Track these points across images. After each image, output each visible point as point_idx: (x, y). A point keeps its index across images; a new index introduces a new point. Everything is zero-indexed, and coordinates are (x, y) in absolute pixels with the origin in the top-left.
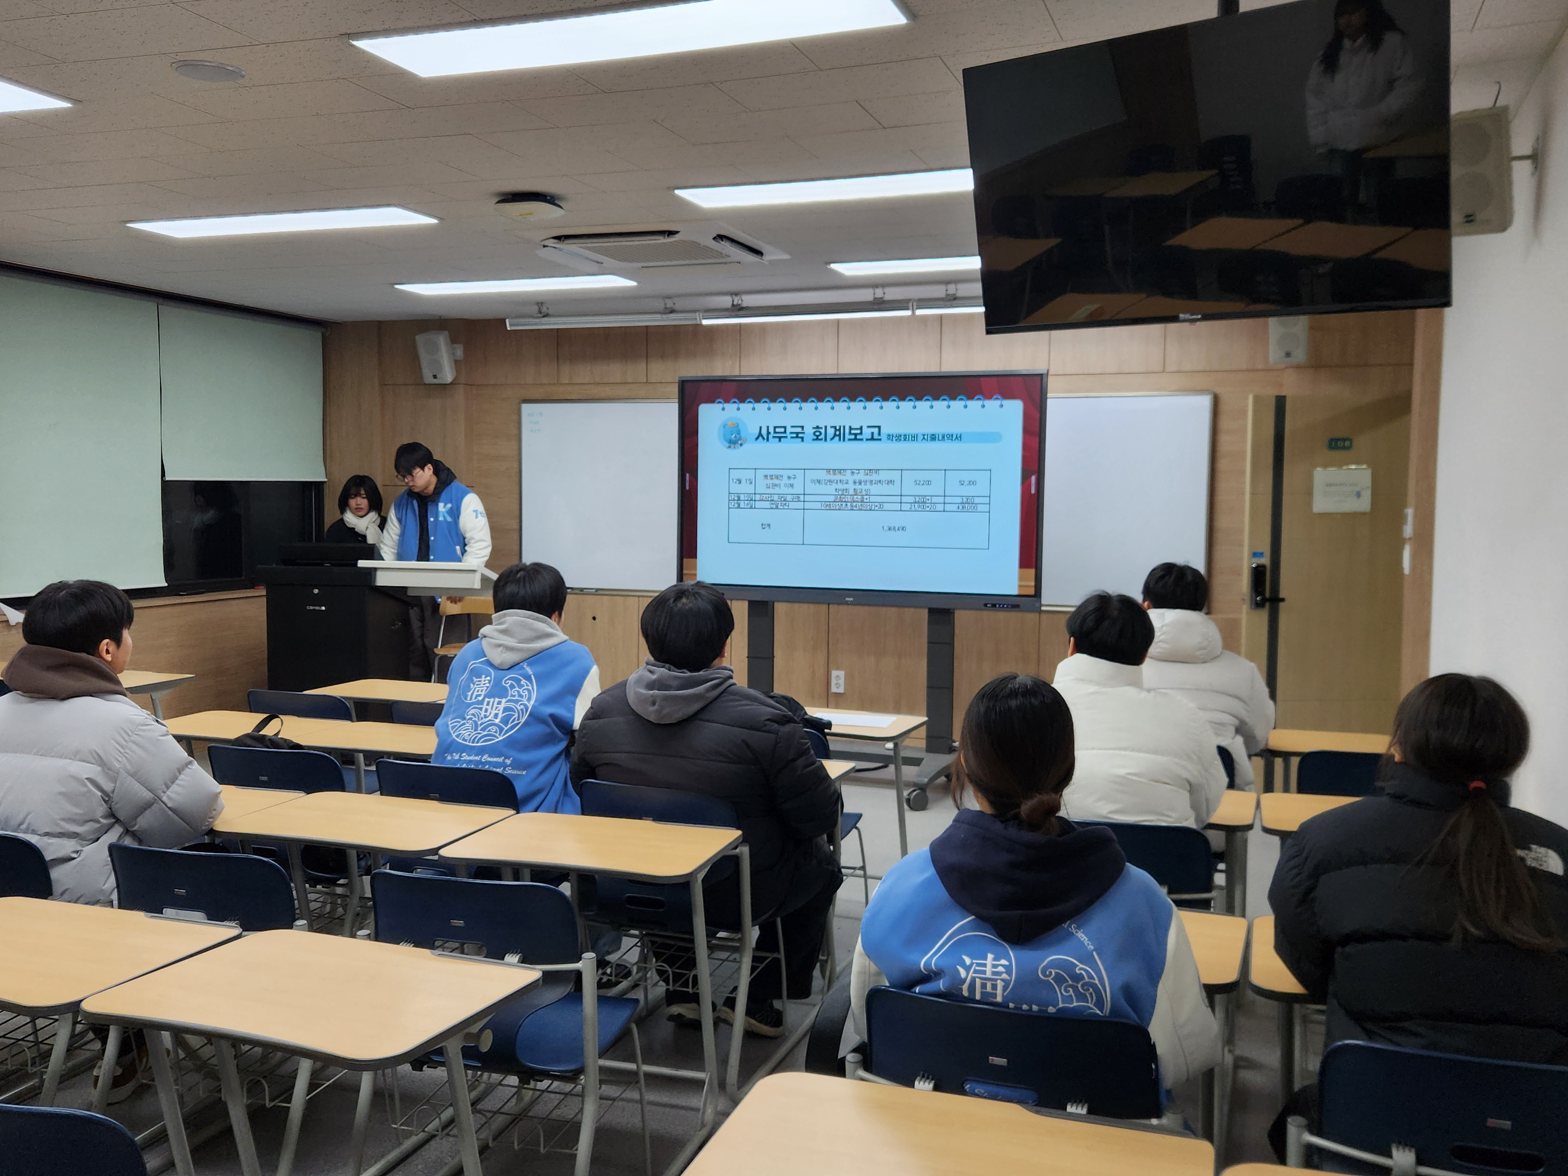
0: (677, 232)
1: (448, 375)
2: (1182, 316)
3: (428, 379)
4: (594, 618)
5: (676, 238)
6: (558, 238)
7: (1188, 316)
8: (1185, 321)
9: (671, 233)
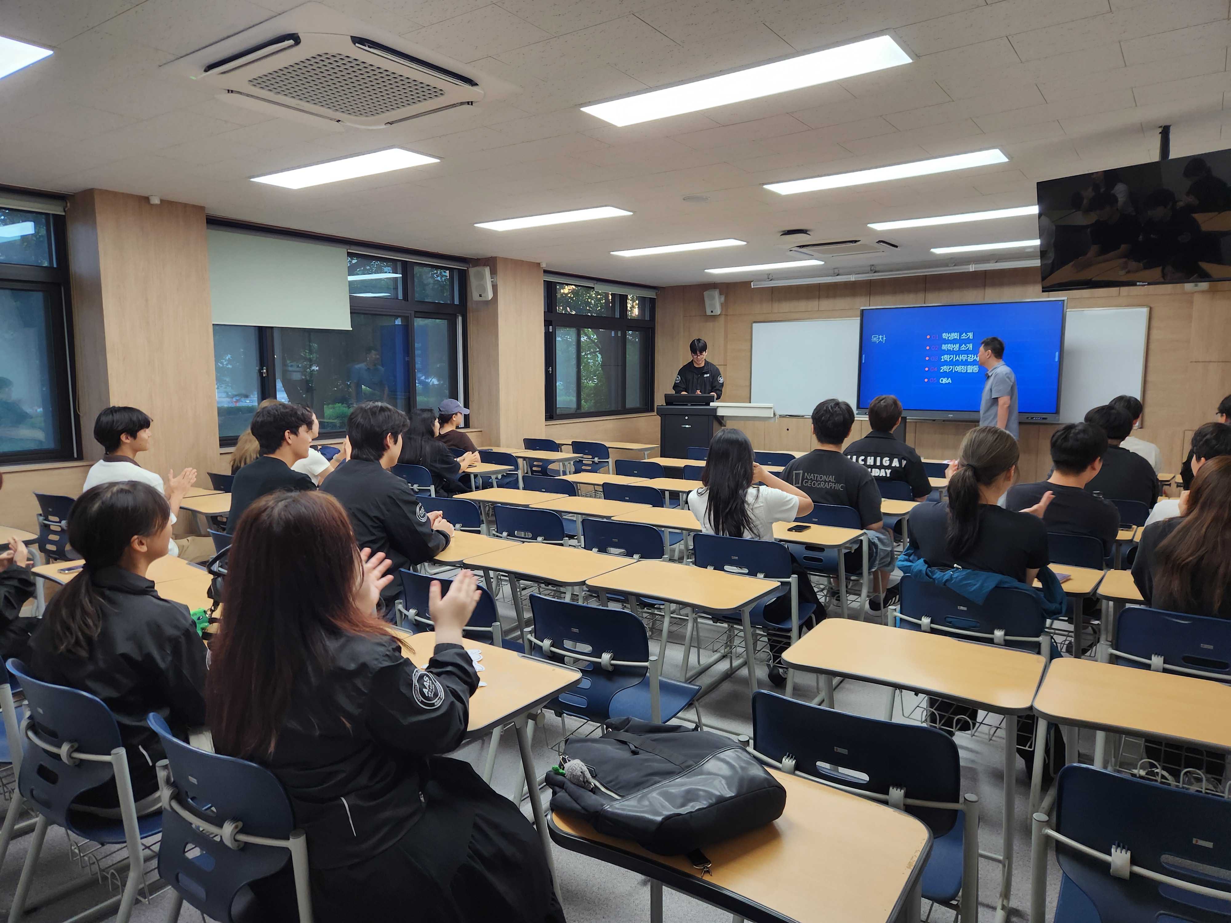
0: (859, 241)
1: (718, 311)
2: (1138, 283)
3: (709, 313)
4: (788, 430)
5: (858, 243)
6: (800, 247)
7: (1141, 283)
8: (1139, 285)
9: (856, 241)
